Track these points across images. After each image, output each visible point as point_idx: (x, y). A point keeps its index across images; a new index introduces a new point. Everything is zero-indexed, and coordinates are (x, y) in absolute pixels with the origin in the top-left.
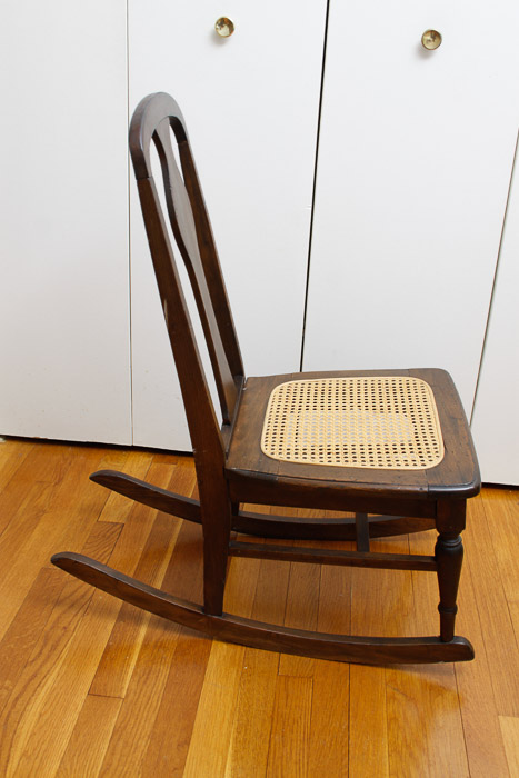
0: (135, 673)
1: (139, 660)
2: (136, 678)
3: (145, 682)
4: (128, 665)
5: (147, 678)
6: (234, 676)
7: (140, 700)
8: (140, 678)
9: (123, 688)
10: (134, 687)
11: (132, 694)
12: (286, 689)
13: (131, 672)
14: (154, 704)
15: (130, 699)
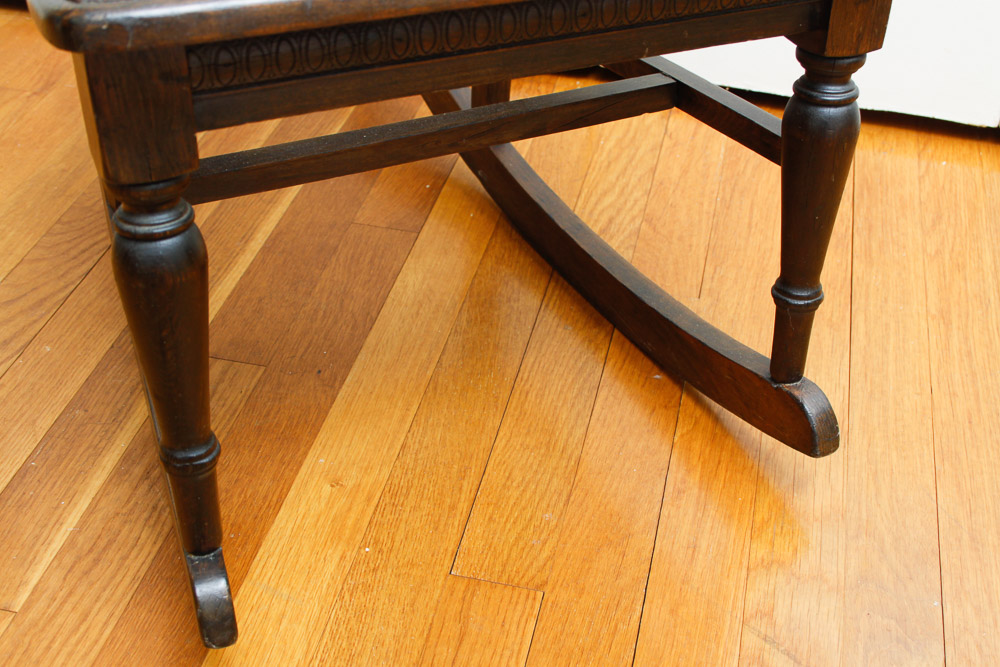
0: (71, 543)
1: (91, 510)
2: (68, 560)
3: (86, 573)
4: (59, 522)
5: (96, 561)
6: (331, 567)
7: (59, 620)
8: (79, 559)
9: (23, 583)
10: (54, 582)
11: (41, 604)
12: (463, 618)
13: (59, 540)
14: (93, 634)
15: (32, 615)
